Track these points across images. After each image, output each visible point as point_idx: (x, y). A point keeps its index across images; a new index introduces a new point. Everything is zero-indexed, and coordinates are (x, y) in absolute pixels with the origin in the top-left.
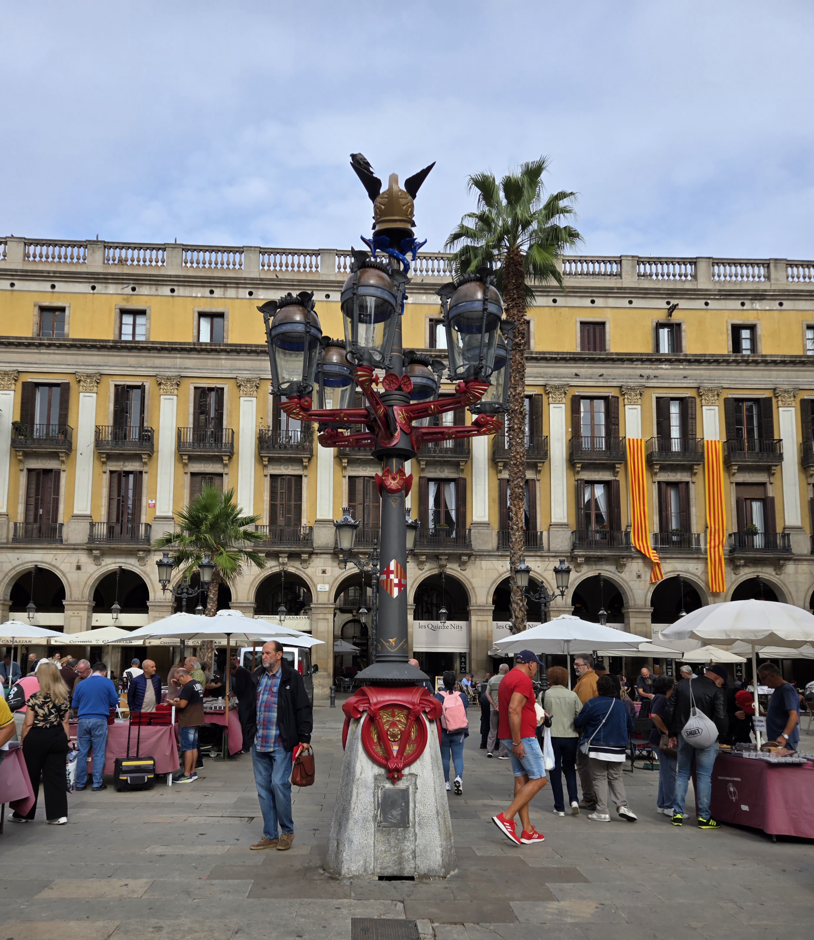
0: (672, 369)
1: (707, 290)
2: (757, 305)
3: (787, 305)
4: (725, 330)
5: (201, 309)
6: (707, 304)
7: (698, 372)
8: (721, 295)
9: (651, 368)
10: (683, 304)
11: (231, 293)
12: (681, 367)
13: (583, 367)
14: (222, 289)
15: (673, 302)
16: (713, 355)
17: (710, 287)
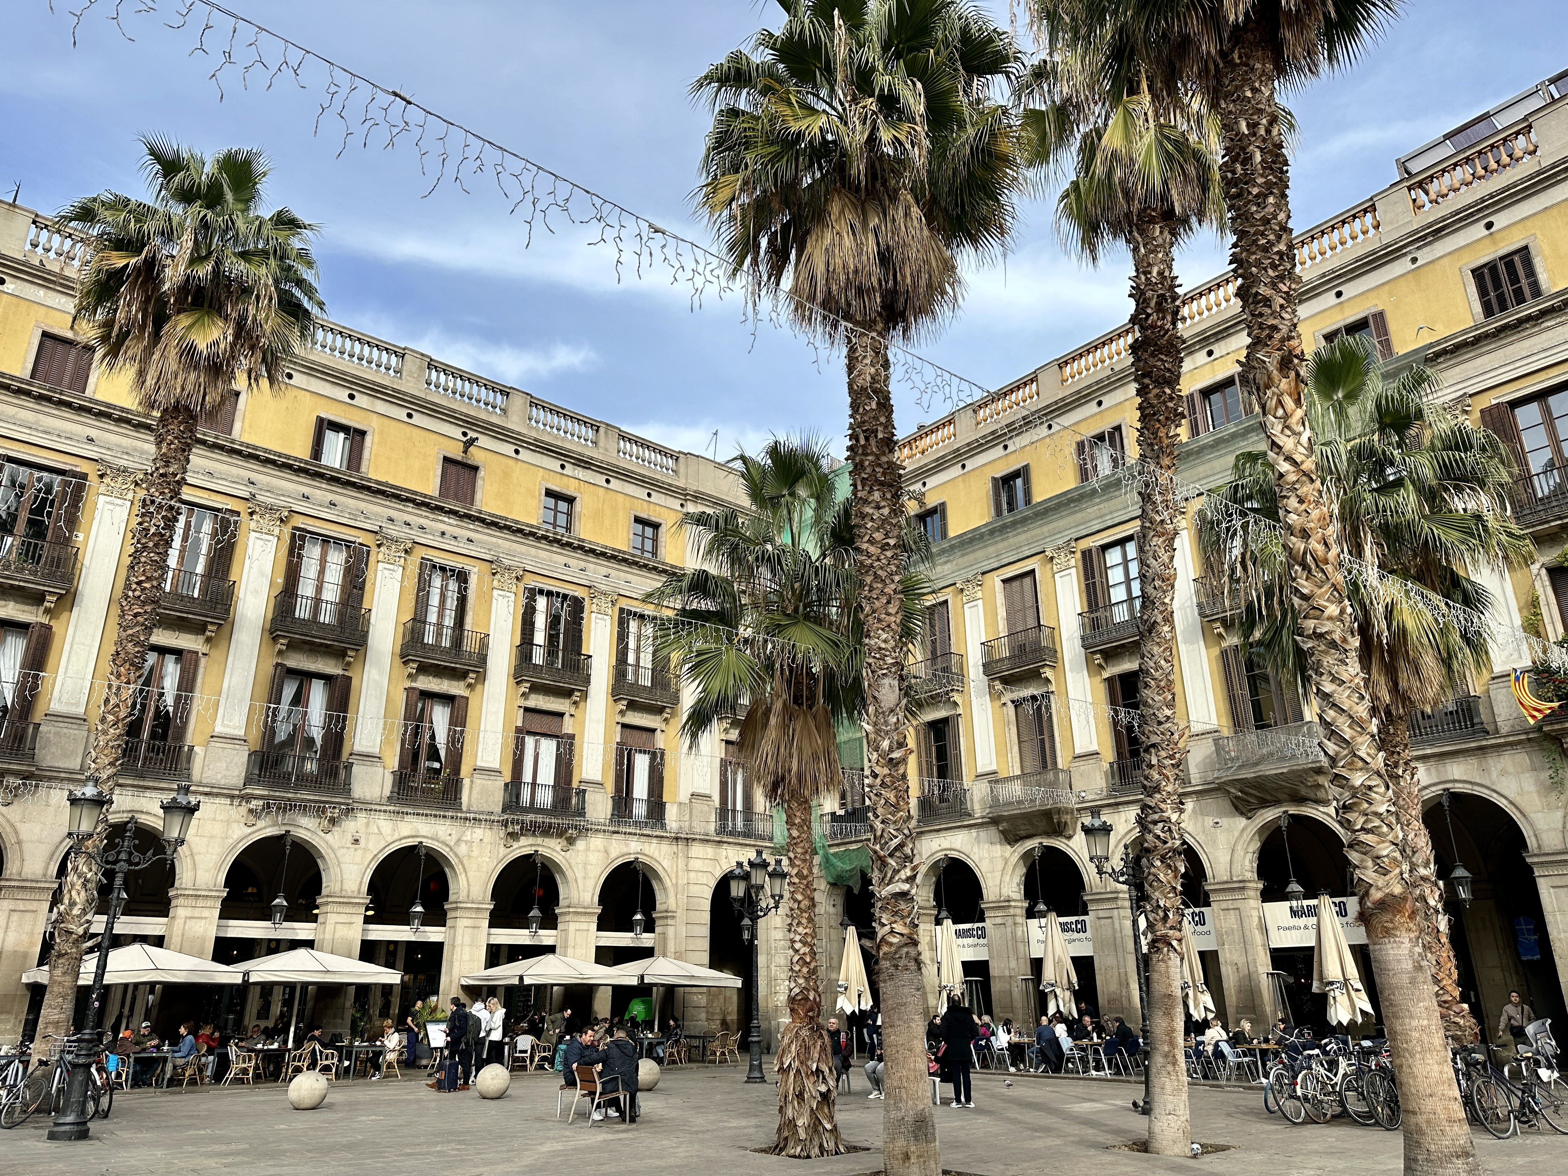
0: (457, 526)
1: (519, 433)
2: (580, 473)
3: (615, 484)
4: (537, 493)
6: (517, 452)
7: (494, 540)
8: (538, 446)
9: (427, 517)
10: (484, 441)
12: (471, 527)
13: (320, 488)
15: (471, 434)
16: (517, 522)
17: (524, 431)
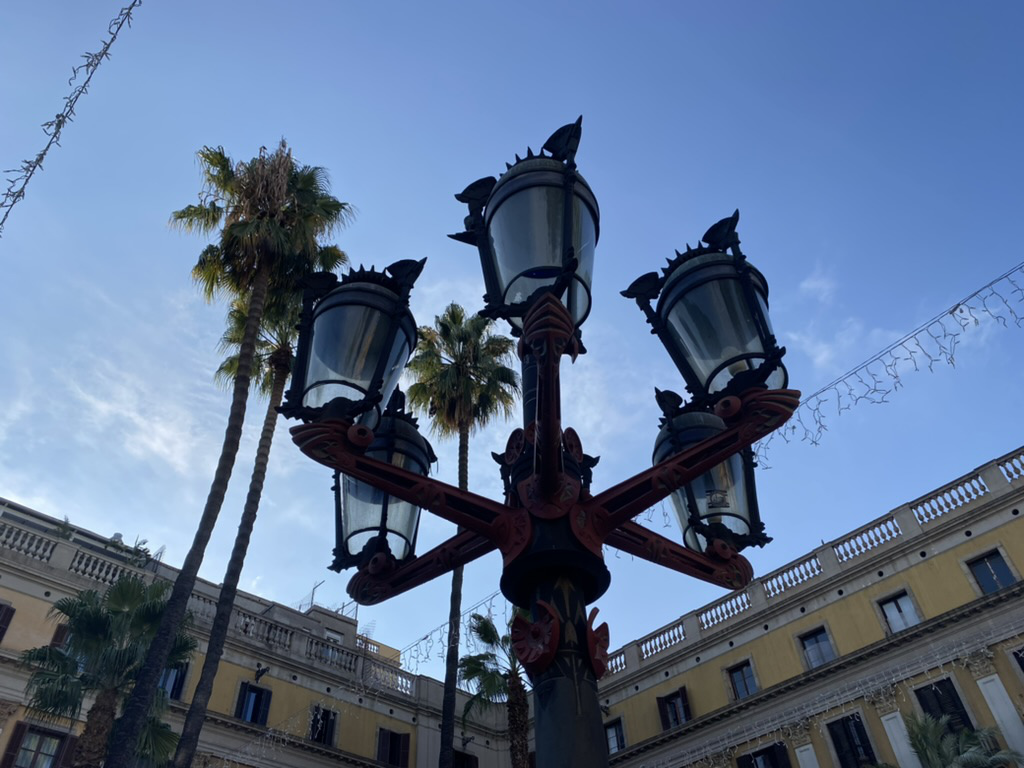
5: (878, 598)
11: (901, 564)
14: (890, 565)
